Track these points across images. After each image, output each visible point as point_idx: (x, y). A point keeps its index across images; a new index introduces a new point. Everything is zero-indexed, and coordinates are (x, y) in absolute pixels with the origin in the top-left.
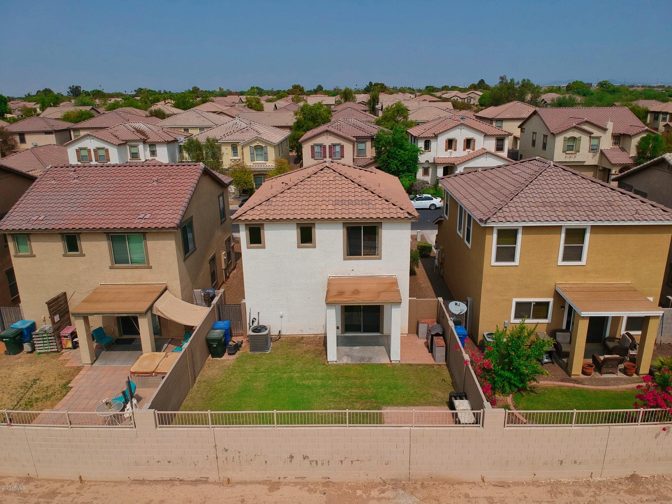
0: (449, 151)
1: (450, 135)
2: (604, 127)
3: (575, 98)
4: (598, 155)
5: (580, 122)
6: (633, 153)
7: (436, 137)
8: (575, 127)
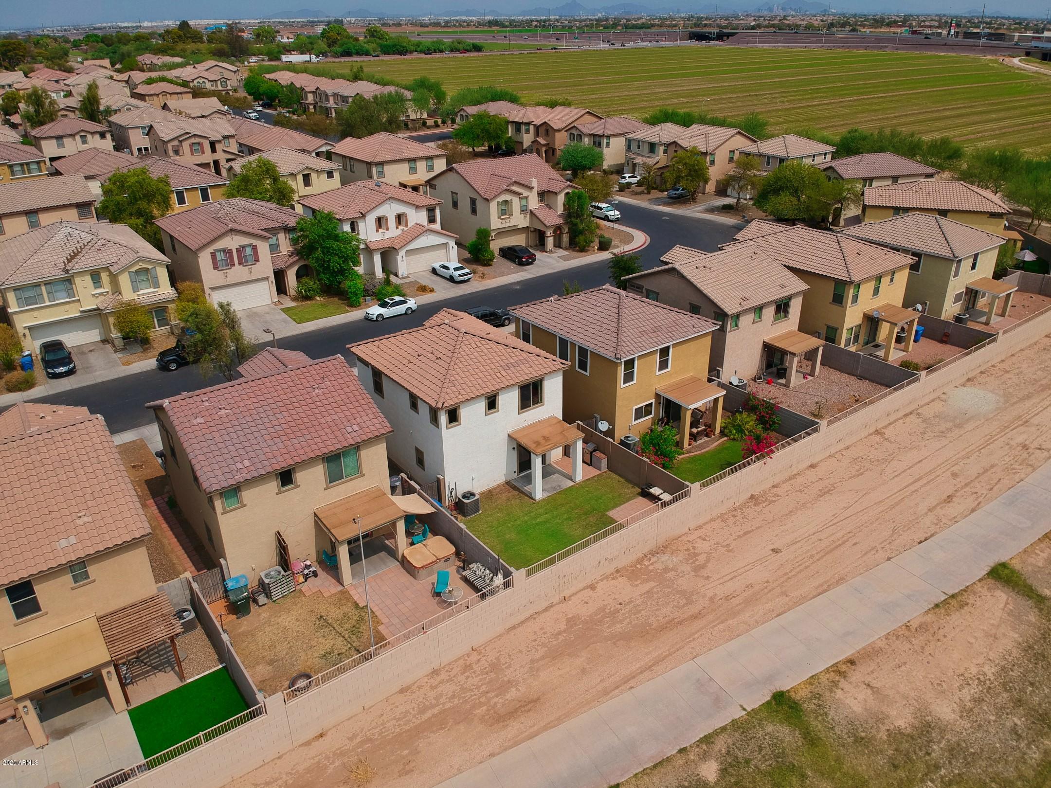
0: (381, 230)
1: (379, 212)
2: (528, 185)
3: (403, 94)
4: (528, 216)
5: (509, 183)
6: (560, 210)
7: (363, 216)
8: (506, 190)
